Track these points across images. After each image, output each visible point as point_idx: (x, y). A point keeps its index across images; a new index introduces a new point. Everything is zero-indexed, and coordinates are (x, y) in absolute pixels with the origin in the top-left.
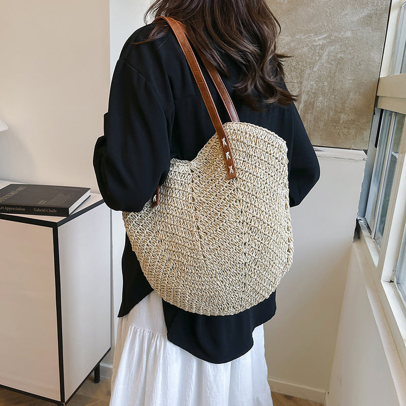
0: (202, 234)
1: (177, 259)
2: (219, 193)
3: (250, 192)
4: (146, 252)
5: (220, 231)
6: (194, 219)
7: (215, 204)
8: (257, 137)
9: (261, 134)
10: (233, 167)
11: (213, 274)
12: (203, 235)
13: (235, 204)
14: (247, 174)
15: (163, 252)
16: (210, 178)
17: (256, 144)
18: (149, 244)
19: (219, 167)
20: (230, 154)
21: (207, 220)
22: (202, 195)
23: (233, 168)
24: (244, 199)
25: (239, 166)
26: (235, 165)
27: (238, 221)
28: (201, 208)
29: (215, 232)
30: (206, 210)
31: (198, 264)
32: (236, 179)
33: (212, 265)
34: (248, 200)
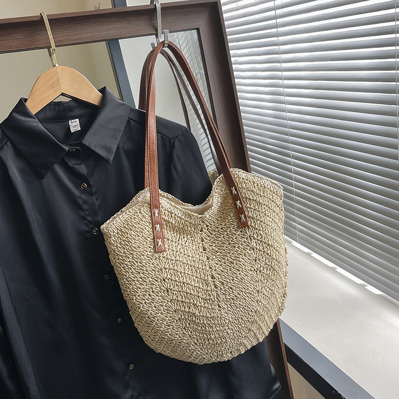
0: (217, 283)
1: (187, 310)
2: (232, 241)
3: (263, 240)
4: (145, 303)
5: (236, 280)
6: (208, 268)
7: (229, 253)
8: (264, 186)
9: (267, 183)
10: (245, 215)
11: (226, 323)
12: (218, 285)
13: (249, 252)
14: (259, 222)
15: (169, 303)
16: (220, 227)
17: (264, 193)
18: (152, 294)
19: (230, 215)
20: (241, 203)
21: (222, 269)
22: (214, 245)
23: (245, 217)
24: (258, 248)
25: (250, 214)
26: (246, 213)
27: (253, 269)
28: (214, 257)
29: (231, 281)
30: (219, 259)
31: (212, 315)
32: (248, 227)
33: (226, 315)
34: (261, 248)
